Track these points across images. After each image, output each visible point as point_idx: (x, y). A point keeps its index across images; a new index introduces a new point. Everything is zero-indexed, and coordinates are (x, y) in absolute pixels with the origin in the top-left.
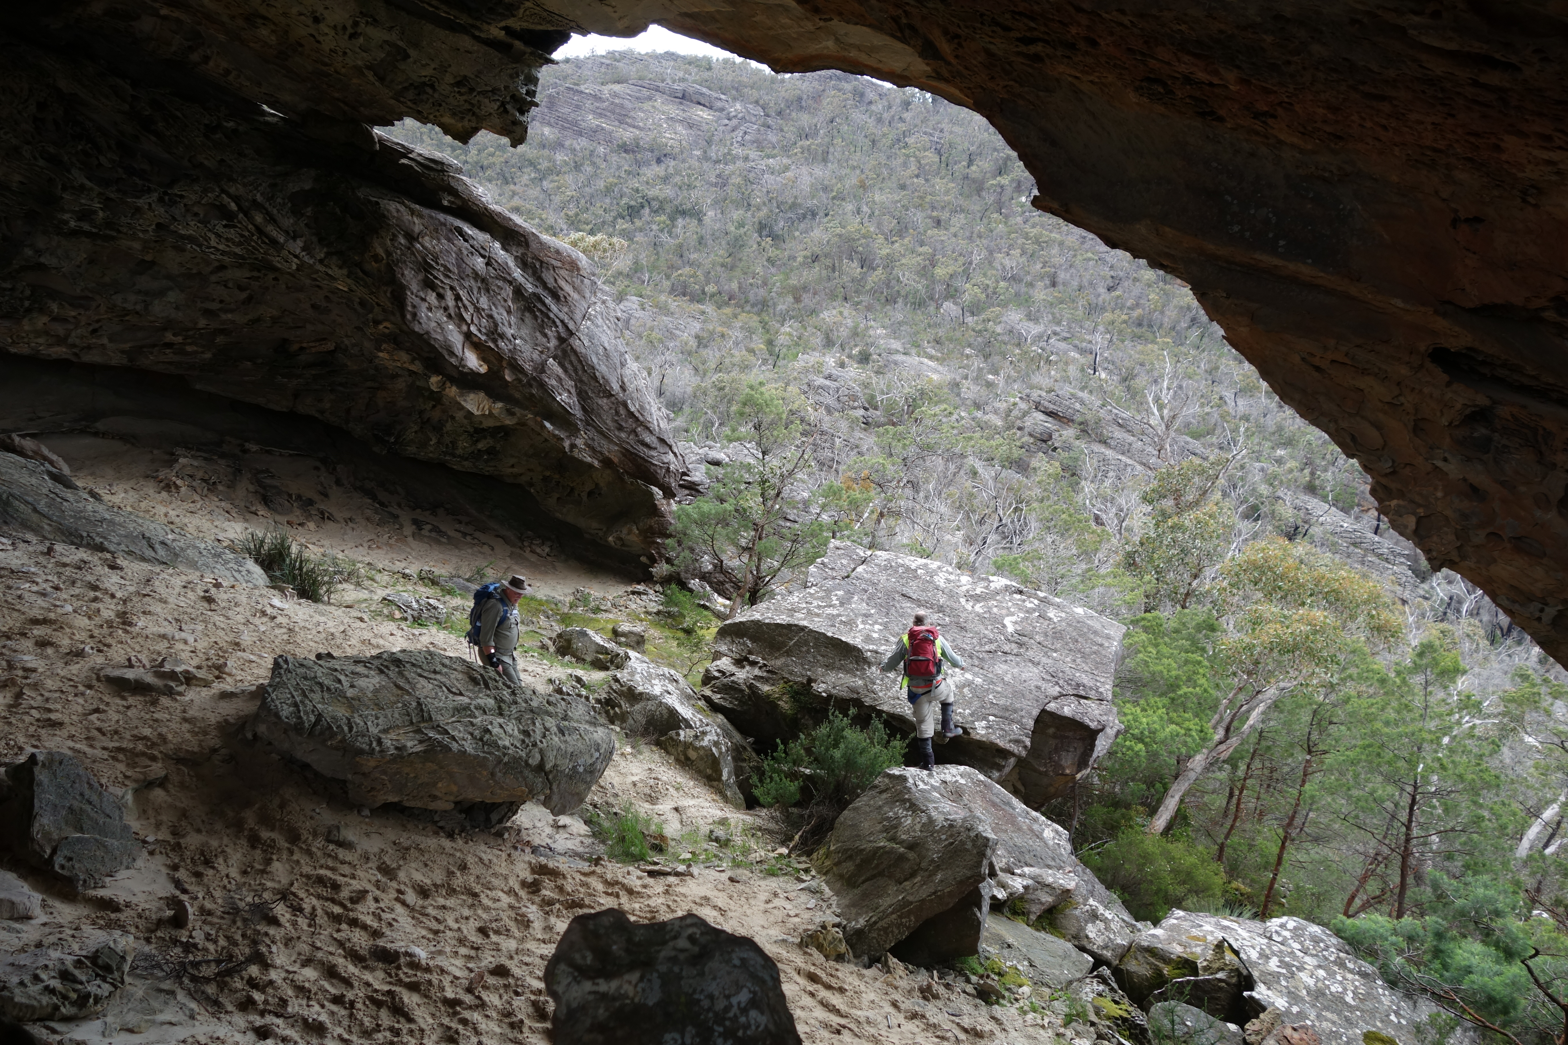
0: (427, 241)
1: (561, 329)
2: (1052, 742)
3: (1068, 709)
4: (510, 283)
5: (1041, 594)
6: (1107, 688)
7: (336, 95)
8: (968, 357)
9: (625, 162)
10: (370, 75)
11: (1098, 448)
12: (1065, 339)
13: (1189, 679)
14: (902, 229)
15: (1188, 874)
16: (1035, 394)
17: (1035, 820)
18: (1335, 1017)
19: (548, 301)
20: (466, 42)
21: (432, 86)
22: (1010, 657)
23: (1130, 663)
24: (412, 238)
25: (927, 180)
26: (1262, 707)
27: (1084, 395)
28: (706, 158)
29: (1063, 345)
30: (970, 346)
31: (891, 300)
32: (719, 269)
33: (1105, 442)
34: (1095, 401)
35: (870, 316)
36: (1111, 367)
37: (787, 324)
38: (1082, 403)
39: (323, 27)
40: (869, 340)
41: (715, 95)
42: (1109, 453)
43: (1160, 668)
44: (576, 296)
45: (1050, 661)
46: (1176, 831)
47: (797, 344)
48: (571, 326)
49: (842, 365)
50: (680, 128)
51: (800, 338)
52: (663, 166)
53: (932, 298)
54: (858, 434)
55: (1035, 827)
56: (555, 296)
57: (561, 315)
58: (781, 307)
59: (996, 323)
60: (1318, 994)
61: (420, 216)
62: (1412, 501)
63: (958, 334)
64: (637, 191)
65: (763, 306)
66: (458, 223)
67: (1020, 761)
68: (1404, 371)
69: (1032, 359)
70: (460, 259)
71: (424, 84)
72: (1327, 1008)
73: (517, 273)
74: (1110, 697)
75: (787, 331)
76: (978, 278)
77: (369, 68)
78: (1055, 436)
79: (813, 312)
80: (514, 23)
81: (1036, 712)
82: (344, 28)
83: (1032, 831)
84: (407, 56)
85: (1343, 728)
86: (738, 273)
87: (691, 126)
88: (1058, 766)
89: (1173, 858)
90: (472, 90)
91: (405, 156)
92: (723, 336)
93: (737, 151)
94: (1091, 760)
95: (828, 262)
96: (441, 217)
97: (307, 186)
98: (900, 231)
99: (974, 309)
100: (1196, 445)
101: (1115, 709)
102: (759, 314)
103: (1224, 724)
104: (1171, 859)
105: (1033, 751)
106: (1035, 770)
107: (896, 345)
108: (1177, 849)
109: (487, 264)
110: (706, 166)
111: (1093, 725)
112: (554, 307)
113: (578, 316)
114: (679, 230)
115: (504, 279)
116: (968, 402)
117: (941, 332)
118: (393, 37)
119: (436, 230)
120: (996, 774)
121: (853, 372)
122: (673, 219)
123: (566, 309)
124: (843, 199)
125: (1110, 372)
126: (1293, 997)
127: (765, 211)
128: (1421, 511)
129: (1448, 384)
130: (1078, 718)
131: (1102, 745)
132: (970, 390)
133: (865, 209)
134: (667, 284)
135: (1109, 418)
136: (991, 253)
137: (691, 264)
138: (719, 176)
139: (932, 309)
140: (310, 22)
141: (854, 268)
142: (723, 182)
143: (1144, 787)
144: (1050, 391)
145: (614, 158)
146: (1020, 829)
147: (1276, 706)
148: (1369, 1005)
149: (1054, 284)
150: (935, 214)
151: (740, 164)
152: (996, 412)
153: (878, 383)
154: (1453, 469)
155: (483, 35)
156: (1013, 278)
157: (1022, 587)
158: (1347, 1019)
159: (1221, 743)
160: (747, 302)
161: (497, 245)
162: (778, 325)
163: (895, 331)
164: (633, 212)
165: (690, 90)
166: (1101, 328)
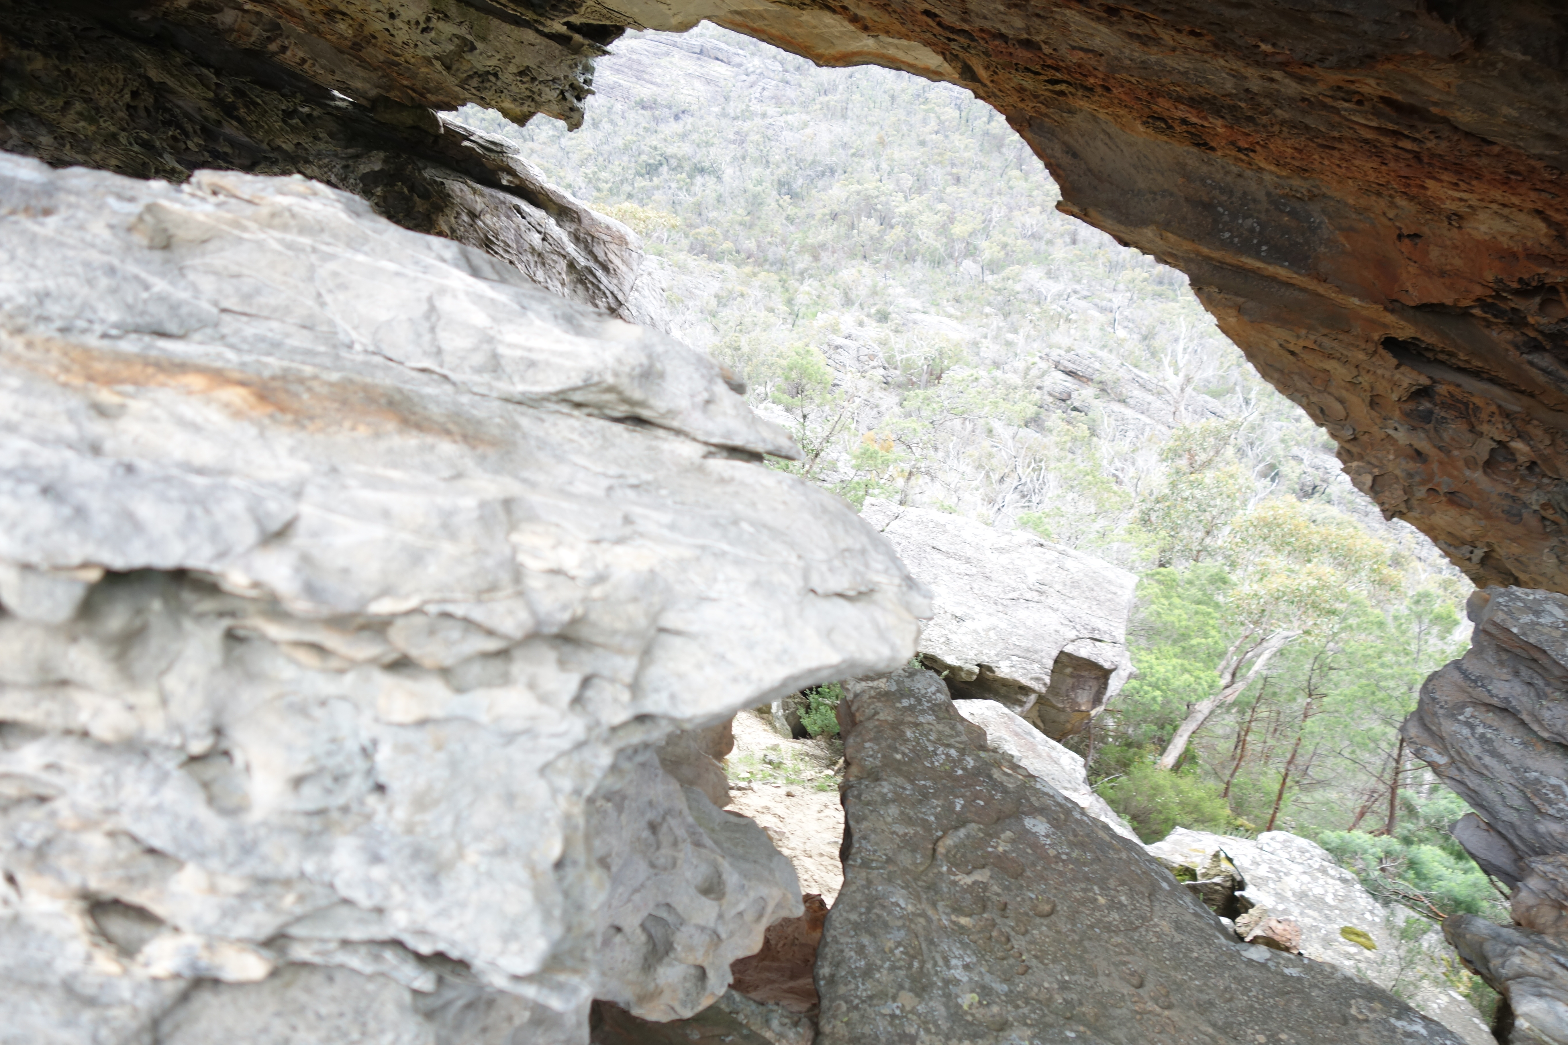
0: (488, 219)
1: (611, 300)
2: (1070, 681)
3: (1084, 651)
4: (564, 257)
5: (1060, 548)
6: (1120, 634)
7: (405, 83)
8: (987, 315)
9: (643, 117)
10: (438, 65)
11: (1117, 407)
12: (1085, 297)
13: (1200, 629)
14: (921, 185)
15: (1196, 806)
16: (1055, 354)
17: (1053, 748)
18: (1315, 914)
19: (599, 273)
20: (529, 35)
21: (496, 75)
22: (1031, 604)
23: (1143, 614)
24: (474, 216)
25: (947, 137)
26: (1266, 655)
27: (1104, 354)
28: (724, 115)
29: (1083, 304)
30: (989, 304)
31: (910, 258)
32: (737, 227)
33: (1124, 402)
34: (1113, 360)
35: (889, 274)
36: (1131, 325)
37: (807, 282)
38: (1101, 361)
39: (398, 22)
40: (889, 299)
41: (732, 50)
42: (1129, 413)
43: (1172, 619)
44: (623, 268)
45: (1068, 608)
46: (1185, 767)
47: (816, 304)
48: (620, 297)
49: (861, 324)
50: (697, 84)
51: (819, 297)
52: (681, 123)
53: (951, 256)
54: (878, 393)
55: (1054, 754)
56: (605, 268)
57: (611, 287)
58: (800, 266)
59: (1015, 282)
60: (1302, 895)
61: (482, 195)
62: (1369, 463)
63: (977, 293)
64: (655, 149)
65: (781, 264)
66: (517, 201)
67: (1041, 699)
68: (1361, 356)
69: (1052, 318)
70: (519, 236)
71: (488, 73)
72: (1309, 907)
73: (571, 248)
74: (1122, 641)
75: (806, 290)
76: (996, 235)
77: (437, 58)
78: (1074, 395)
79: (832, 270)
80: (574, 19)
81: (1055, 653)
82: (417, 23)
83: (1050, 757)
84: (473, 48)
85: (1342, 673)
86: (756, 231)
87: (708, 82)
88: (1074, 703)
89: (1181, 792)
90: (534, 79)
91: (467, 138)
92: (742, 295)
93: (756, 107)
94: (1105, 700)
95: (846, 219)
96: (501, 195)
97: (377, 167)
98: (920, 188)
99: (993, 267)
100: (1214, 404)
101: (1128, 654)
102: (776, 273)
103: (1231, 670)
104: (1179, 792)
105: (1052, 688)
106: (1054, 707)
107: (915, 304)
108: (1185, 783)
109: (544, 239)
110: (724, 122)
111: (1107, 665)
112: (604, 279)
113: (626, 288)
114: (697, 188)
115: (559, 254)
116: (988, 362)
117: (961, 291)
118: (463, 31)
119: (497, 208)
120: (1018, 709)
121: (873, 331)
122: (691, 176)
123: (615, 281)
124: (863, 156)
125: (1131, 331)
126: (1280, 897)
127: (784, 168)
128: (1376, 471)
129: (1398, 367)
130: (1093, 659)
131: (1115, 685)
132: (990, 350)
133: (884, 166)
134: (685, 243)
135: (1130, 377)
136: (1011, 209)
137: (709, 223)
138: (737, 133)
139: (951, 267)
140: (386, 18)
141: (870, 225)
142: (741, 139)
143: (1155, 728)
144: (1069, 350)
145: (632, 115)
146: (1039, 756)
147: (1281, 653)
148: (1347, 905)
149: (1074, 242)
150: (954, 171)
151: (758, 120)
152: (1015, 371)
153: (898, 343)
154: (1402, 436)
155: (546, 30)
156: (1033, 236)
157: (1042, 541)
158: (1327, 917)
159: (1227, 687)
160: (766, 260)
161: (552, 221)
162: (797, 284)
163: (914, 289)
164: (651, 170)
165: (708, 46)
166: (1121, 287)
